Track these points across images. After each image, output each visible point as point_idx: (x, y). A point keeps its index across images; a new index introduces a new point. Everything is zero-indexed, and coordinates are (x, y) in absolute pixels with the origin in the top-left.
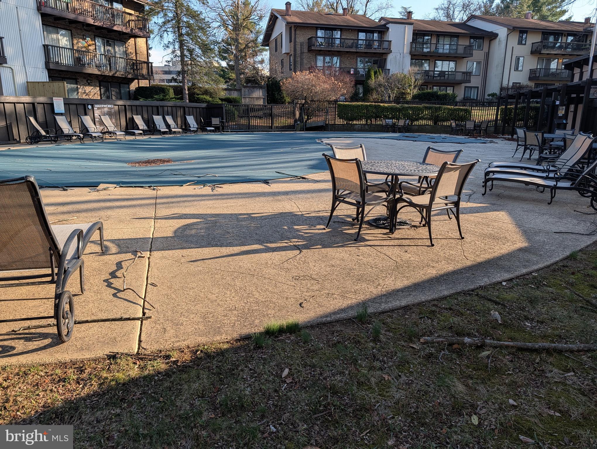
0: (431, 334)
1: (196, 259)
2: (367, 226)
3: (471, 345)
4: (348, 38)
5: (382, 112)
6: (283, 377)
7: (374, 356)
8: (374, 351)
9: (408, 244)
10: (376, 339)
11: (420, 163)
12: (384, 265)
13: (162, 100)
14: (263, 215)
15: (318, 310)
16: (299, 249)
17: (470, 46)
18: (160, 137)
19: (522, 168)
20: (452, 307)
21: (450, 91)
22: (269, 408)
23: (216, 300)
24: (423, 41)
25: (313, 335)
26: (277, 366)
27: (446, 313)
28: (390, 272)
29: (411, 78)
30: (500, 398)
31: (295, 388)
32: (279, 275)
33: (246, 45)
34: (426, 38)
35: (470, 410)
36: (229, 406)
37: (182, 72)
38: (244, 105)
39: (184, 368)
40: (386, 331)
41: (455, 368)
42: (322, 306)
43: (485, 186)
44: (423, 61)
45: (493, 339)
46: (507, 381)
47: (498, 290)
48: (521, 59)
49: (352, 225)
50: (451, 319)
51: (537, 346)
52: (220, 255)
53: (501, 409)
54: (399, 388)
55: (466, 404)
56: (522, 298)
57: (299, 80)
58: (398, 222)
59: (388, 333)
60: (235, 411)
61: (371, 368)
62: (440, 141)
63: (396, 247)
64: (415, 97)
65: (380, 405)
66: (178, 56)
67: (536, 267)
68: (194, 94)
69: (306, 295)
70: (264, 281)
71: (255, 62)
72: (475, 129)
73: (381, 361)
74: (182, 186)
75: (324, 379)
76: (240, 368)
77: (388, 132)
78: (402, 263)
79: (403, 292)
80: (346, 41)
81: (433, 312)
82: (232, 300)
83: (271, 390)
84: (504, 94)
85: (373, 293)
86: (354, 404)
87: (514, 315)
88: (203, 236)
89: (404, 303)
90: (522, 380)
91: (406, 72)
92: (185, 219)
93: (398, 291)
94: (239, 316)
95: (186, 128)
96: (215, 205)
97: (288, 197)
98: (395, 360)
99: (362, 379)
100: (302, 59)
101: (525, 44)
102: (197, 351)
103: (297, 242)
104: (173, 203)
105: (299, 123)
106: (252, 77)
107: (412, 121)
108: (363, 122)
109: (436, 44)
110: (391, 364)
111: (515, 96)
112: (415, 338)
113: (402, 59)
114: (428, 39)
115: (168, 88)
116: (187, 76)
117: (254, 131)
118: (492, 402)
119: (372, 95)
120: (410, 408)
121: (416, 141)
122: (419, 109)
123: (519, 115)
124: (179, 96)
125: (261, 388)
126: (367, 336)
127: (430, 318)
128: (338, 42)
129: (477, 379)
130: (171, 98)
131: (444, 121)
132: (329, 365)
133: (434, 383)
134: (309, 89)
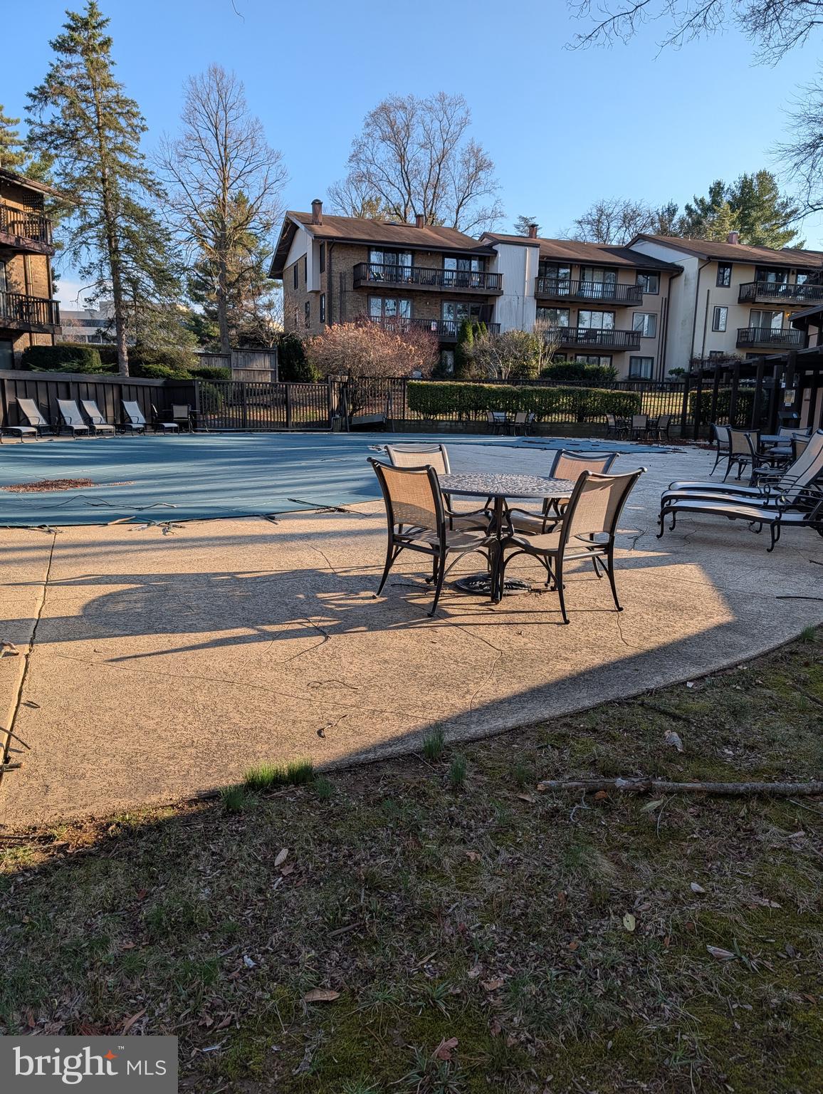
0: (558, 774)
1: (122, 656)
2: (452, 591)
3: (626, 791)
4: (426, 267)
5: (488, 398)
6: (276, 864)
7: (452, 819)
8: (452, 809)
9: (523, 621)
10: (457, 789)
11: (545, 478)
12: (479, 658)
13: (78, 371)
14: (259, 574)
15: (351, 740)
16: (324, 634)
17: (639, 287)
18: (72, 439)
19: (723, 491)
20: (597, 728)
21: (605, 363)
22: (246, 923)
23: (155, 730)
24: (558, 276)
25: (339, 786)
26: (267, 845)
27: (585, 738)
28: (488, 669)
29: (538, 341)
30: (676, 881)
31: (299, 884)
32: (281, 681)
33: (240, 275)
34: (562, 271)
35: (621, 905)
36: (163, 924)
37: (117, 322)
38: (235, 383)
39: (81, 858)
40: (476, 773)
41: (598, 832)
42: (360, 734)
43: (661, 523)
44: (558, 312)
45: (668, 779)
46: (688, 852)
47: (678, 695)
48: (723, 312)
49: (426, 589)
50: (594, 748)
51: (742, 788)
52: (170, 648)
53: (676, 900)
54: (495, 874)
55: (614, 895)
56: (719, 708)
57: (338, 339)
58: (506, 584)
59: (479, 777)
60: (175, 934)
61: (445, 840)
62: (588, 449)
63: (501, 628)
64: (544, 373)
65: (457, 906)
66: (109, 291)
67: (744, 656)
68: (140, 361)
69: (331, 716)
70: (253, 693)
71: (256, 307)
72: (647, 430)
73: (463, 827)
74: (107, 525)
75: (355, 864)
76: (192, 853)
77: (497, 434)
78: (511, 653)
79: (510, 703)
80: (422, 272)
81: (563, 737)
82: (186, 729)
83: (250, 891)
84: (695, 369)
85: (456, 708)
86: (408, 906)
87: (705, 738)
88: (139, 614)
89: (511, 722)
90: (715, 848)
91: (528, 329)
92: (107, 583)
93: (501, 702)
94: (198, 757)
95: (123, 424)
96: (167, 559)
97: (309, 543)
98: (491, 823)
99: (427, 861)
100: (343, 303)
101: (729, 286)
102: (109, 825)
103: (320, 621)
104: (85, 555)
105: (338, 416)
106: (251, 333)
107: (541, 415)
108: (454, 416)
109: (580, 282)
110: (482, 831)
111: (713, 373)
112: (528, 783)
113: (521, 305)
114: (565, 274)
115: (89, 349)
116: (127, 327)
117: (254, 431)
118: (661, 889)
119: (469, 370)
120: (514, 908)
121: (546, 449)
122: (551, 394)
123: (721, 406)
124: (110, 365)
125: (230, 888)
126: (439, 783)
127: (558, 748)
128: (408, 273)
129: (636, 850)
130: (95, 369)
131: (595, 415)
132: (367, 838)
133: (559, 861)
134: (355, 355)
